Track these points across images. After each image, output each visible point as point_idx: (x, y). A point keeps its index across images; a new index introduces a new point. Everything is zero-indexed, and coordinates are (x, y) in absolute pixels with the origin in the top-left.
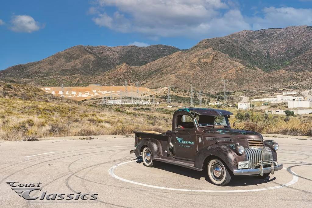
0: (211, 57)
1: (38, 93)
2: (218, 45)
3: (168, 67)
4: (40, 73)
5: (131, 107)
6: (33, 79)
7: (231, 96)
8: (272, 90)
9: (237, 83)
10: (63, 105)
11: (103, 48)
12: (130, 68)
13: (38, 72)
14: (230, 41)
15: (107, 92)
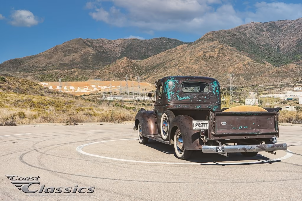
0: (217, 50)
1: (33, 87)
2: (224, 38)
3: (171, 61)
4: (38, 67)
5: (131, 103)
6: (30, 73)
7: (238, 91)
8: (282, 86)
9: (244, 77)
10: (59, 99)
11: (103, 41)
12: (131, 62)
13: (36, 66)
14: (237, 33)
15: (107, 87)
